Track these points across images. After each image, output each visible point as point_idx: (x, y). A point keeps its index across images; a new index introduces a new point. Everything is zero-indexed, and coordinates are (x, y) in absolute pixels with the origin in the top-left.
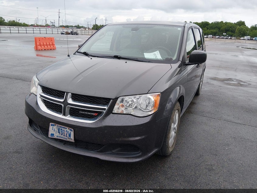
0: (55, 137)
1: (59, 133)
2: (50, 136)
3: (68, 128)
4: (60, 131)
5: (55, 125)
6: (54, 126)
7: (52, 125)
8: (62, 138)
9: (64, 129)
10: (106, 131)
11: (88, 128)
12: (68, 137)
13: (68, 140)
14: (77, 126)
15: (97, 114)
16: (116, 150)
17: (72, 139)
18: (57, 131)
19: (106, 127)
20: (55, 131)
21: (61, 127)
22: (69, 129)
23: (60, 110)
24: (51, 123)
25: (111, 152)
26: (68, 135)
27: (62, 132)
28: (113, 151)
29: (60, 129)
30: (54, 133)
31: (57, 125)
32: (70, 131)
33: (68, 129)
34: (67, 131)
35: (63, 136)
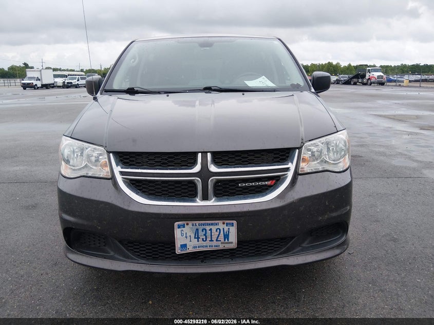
0: (190, 249)
1: (198, 238)
2: (178, 251)
3: (220, 222)
4: (201, 234)
5: (187, 224)
6: (184, 227)
7: (179, 227)
8: (206, 246)
9: (211, 227)
10: (302, 208)
11: (269, 209)
12: (223, 240)
13: (221, 247)
14: (245, 212)
15: (274, 181)
16: (306, 242)
17: (232, 243)
18: (193, 236)
19: (303, 200)
20: (189, 238)
21: (204, 225)
22: (224, 223)
24: (176, 224)
25: (300, 248)
26: (222, 237)
27: (205, 235)
28: (304, 245)
29: (200, 231)
30: (187, 242)
31: (190, 223)
32: (226, 228)
33: (221, 225)
34: (220, 229)
35: (208, 243)
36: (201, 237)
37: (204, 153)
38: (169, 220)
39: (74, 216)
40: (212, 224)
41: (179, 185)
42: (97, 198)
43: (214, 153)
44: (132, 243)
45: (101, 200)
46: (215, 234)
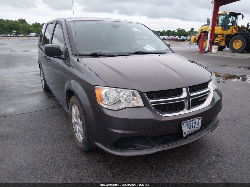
0: (186, 134)
2: (184, 136)
5: (185, 122)
7: (183, 124)
8: (191, 131)
12: (196, 127)
13: (196, 130)
14: (204, 112)
15: (207, 97)
17: (199, 127)
18: (187, 127)
20: (186, 129)
21: (190, 121)
22: (197, 119)
23: (182, 105)
26: (196, 125)
27: (191, 126)
29: (189, 124)
30: (185, 131)
31: (186, 122)
32: (198, 121)
34: (196, 122)
35: (191, 129)
36: (189, 127)
37: (186, 88)
38: (178, 122)
39: (128, 130)
40: (192, 121)
41: (178, 105)
42: (144, 118)
43: (189, 87)
44: (155, 138)
45: (146, 118)
46: (194, 124)
